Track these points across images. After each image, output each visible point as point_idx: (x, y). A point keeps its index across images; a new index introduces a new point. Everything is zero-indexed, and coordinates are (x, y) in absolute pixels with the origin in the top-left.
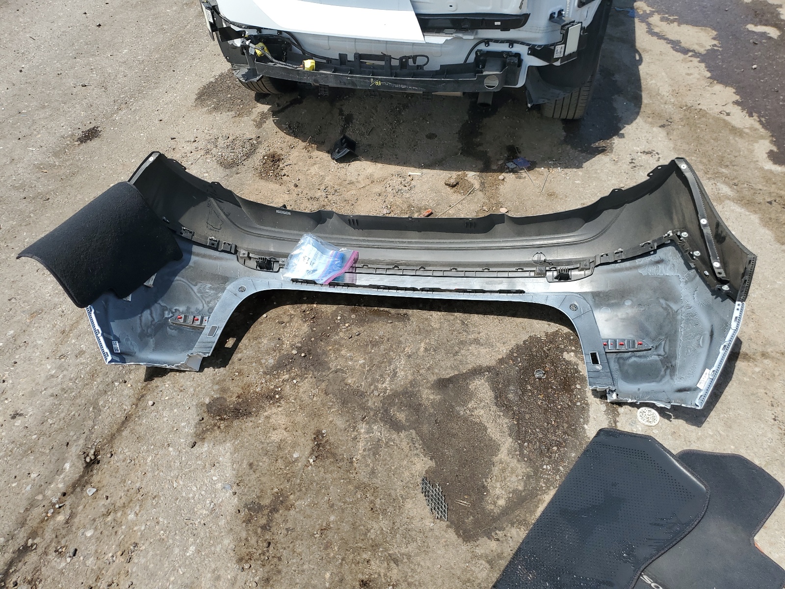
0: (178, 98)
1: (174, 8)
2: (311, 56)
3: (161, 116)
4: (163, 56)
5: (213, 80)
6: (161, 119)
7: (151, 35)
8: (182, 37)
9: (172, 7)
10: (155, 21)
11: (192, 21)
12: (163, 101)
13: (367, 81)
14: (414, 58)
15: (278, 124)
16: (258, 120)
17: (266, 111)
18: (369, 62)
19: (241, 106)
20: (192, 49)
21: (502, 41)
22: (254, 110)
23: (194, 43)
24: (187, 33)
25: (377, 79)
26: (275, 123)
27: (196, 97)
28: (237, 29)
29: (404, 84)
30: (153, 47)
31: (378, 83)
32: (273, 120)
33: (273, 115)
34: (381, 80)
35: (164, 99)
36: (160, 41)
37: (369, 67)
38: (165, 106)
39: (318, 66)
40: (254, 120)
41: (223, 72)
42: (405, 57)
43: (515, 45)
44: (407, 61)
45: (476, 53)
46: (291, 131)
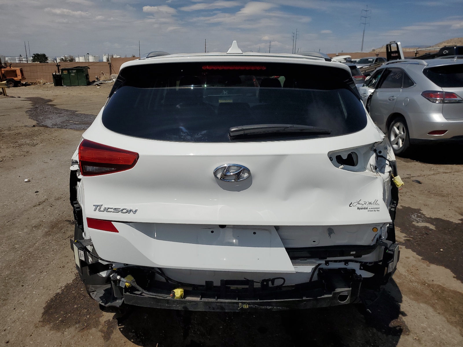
0: (26, 314)
1: (25, 230)
2: (179, 285)
3: (8, 336)
4: (13, 272)
5: (59, 291)
6: (7, 340)
7: (4, 254)
8: (31, 253)
9: (23, 230)
10: (8, 241)
11: (40, 239)
12: (11, 319)
13: (235, 305)
14: (273, 281)
15: (125, 332)
16: (105, 330)
17: (111, 319)
18: (233, 287)
19: (88, 316)
20: (39, 263)
21: (340, 261)
22: (101, 319)
23: (42, 258)
24: (36, 249)
25: (245, 303)
26: (122, 332)
27: (42, 311)
28: (105, 263)
29: (269, 306)
30: (4, 265)
31: (246, 307)
32: (120, 329)
33: (118, 323)
34: (249, 304)
35: (12, 317)
36: (11, 258)
37: (233, 291)
38: (13, 325)
39: (186, 294)
40: (101, 331)
41: (69, 282)
42: (264, 281)
43: (350, 263)
44: (268, 284)
45: (319, 271)
46: (138, 340)
